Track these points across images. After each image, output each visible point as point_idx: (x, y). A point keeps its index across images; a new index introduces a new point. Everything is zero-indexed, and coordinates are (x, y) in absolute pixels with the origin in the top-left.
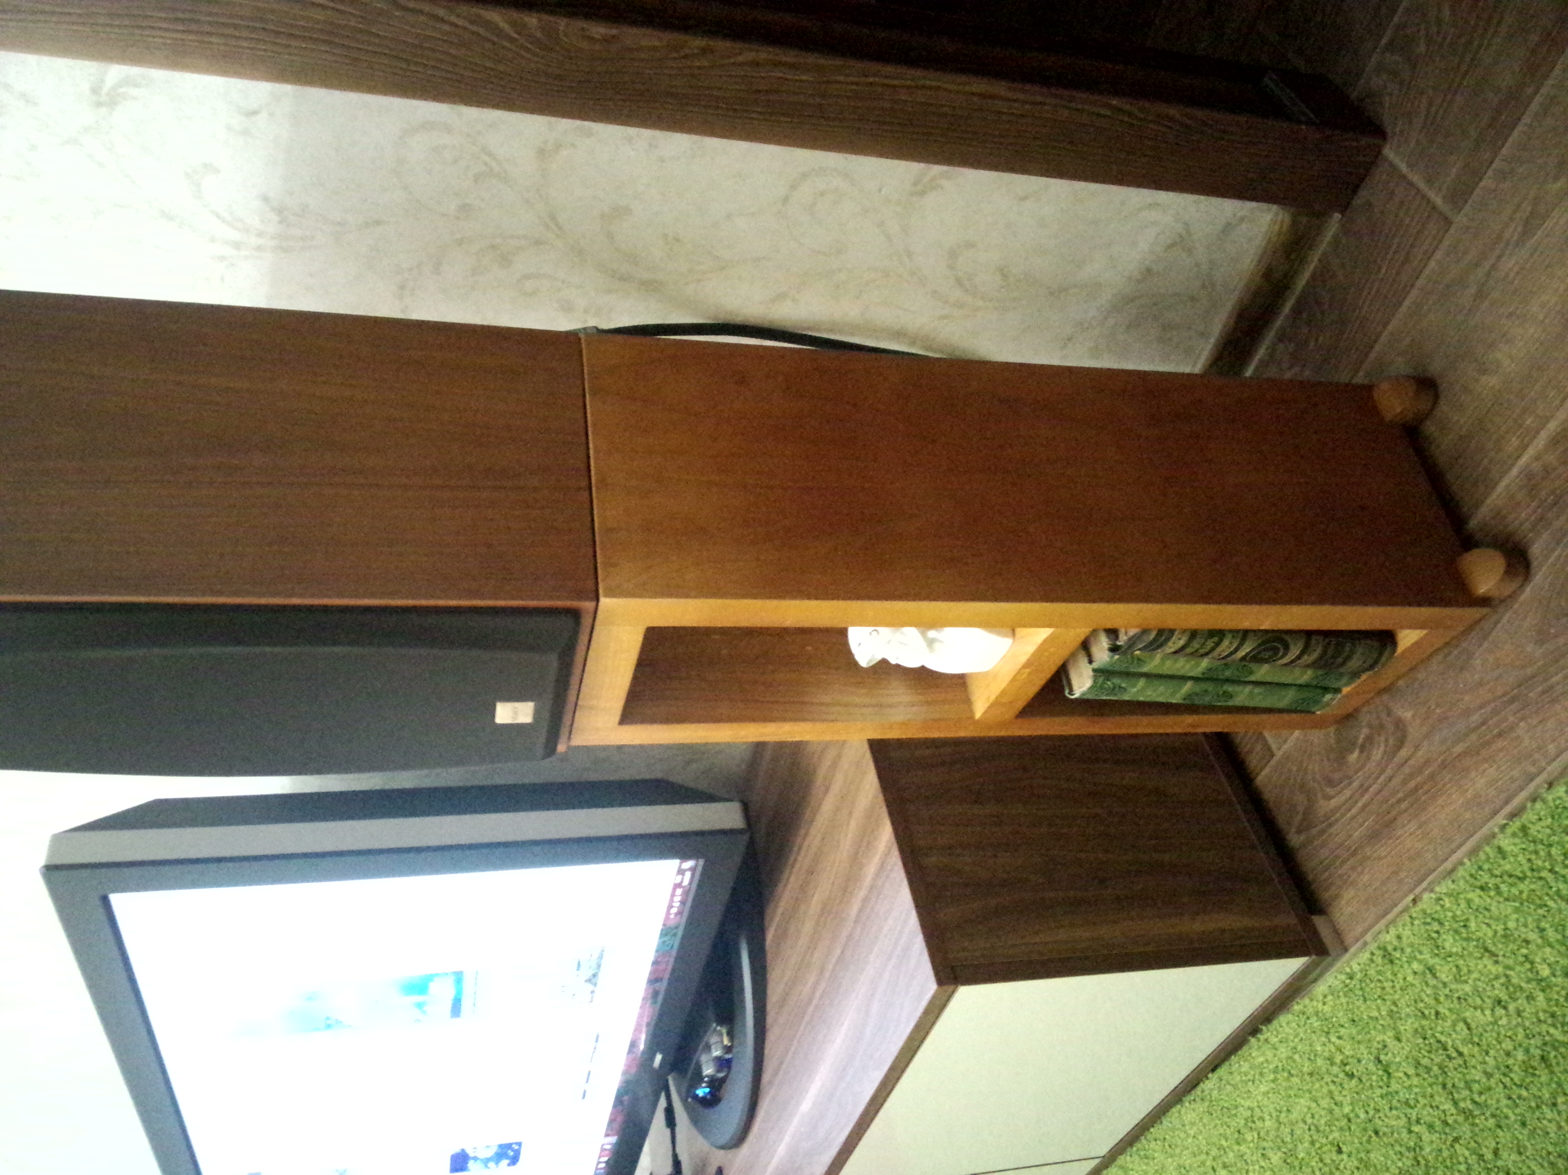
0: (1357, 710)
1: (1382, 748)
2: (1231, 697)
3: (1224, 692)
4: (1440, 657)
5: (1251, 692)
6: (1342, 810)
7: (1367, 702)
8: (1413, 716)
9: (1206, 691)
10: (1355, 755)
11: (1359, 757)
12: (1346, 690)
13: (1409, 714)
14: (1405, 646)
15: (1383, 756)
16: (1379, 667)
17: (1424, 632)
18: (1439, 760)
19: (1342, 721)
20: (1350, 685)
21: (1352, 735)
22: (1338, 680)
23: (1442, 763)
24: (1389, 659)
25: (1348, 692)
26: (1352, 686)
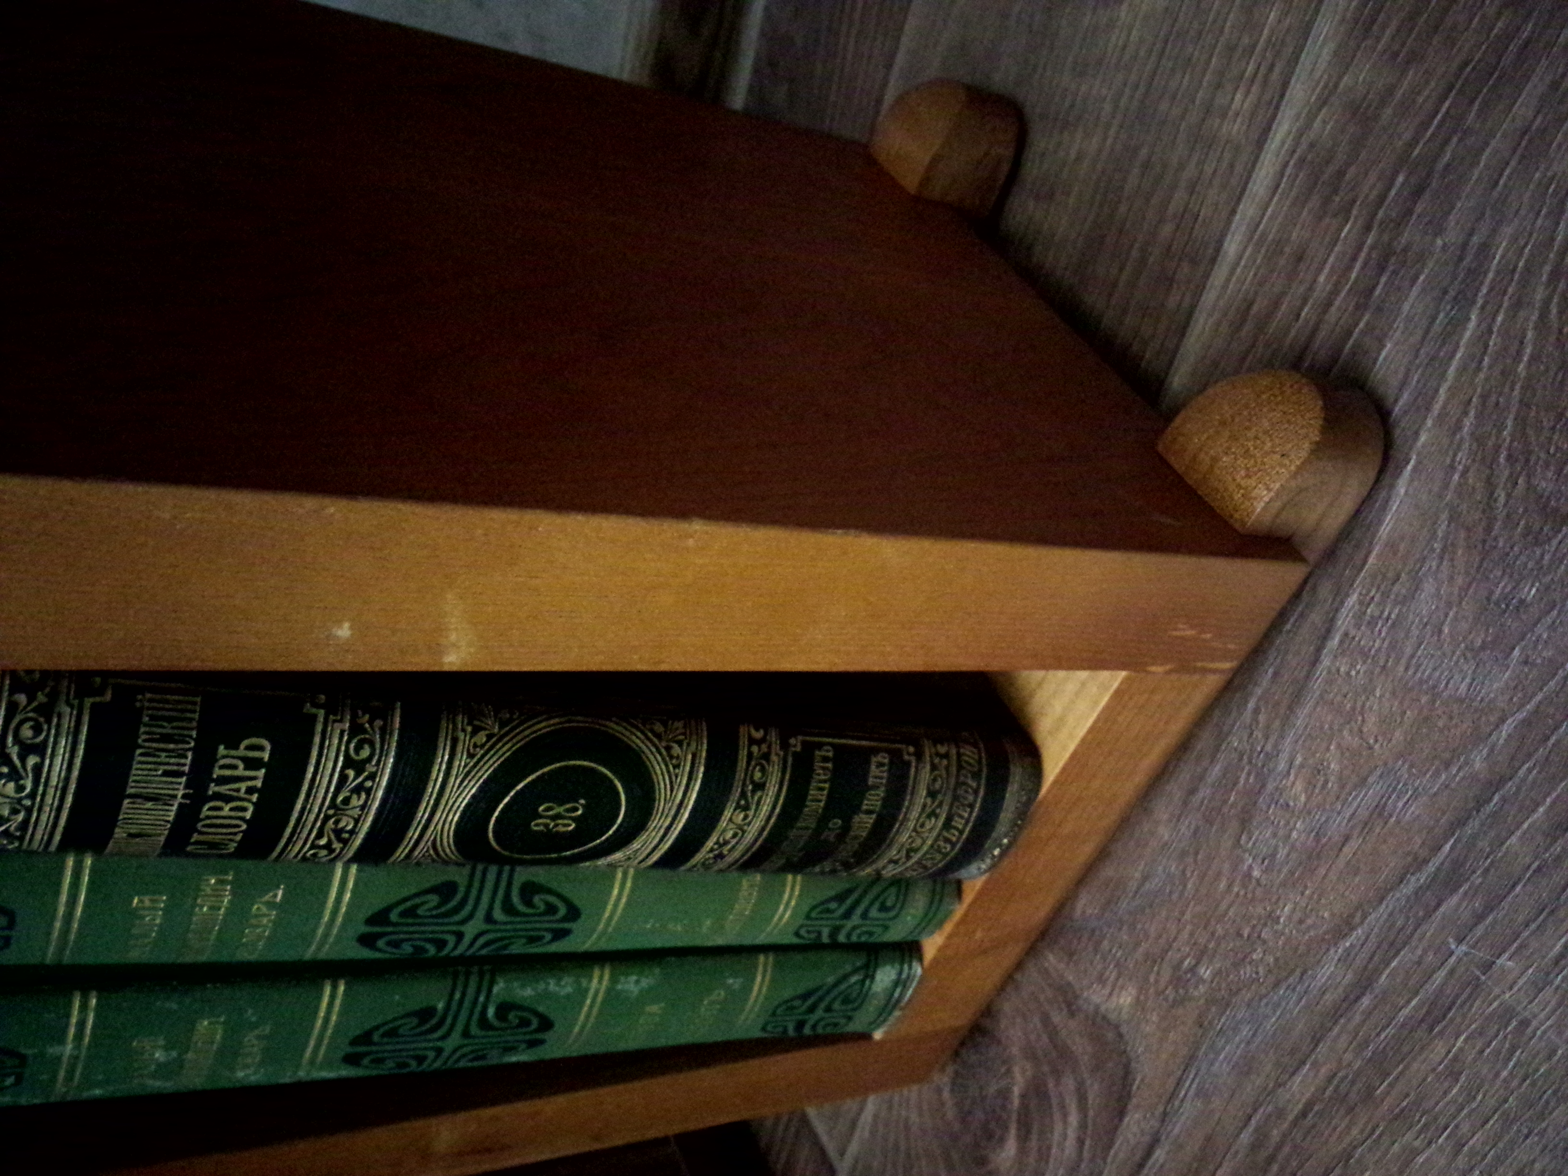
0: (988, 1011)
1: (1074, 1119)
2: (546, 1024)
3: (504, 1009)
4: (1175, 789)
5: (612, 996)
7: (1009, 980)
8: (1139, 1004)
9: (426, 1014)
10: (1011, 1147)
11: (1022, 1150)
12: (932, 945)
13: (1126, 999)
14: (1064, 748)
15: (1081, 1142)
16: (996, 852)
17: (1116, 678)
18: (1246, 1137)
19: (964, 1052)
20: (940, 924)
21: (992, 1089)
22: (892, 914)
23: (1255, 1146)
24: (1024, 814)
25: (941, 949)
26: (948, 927)
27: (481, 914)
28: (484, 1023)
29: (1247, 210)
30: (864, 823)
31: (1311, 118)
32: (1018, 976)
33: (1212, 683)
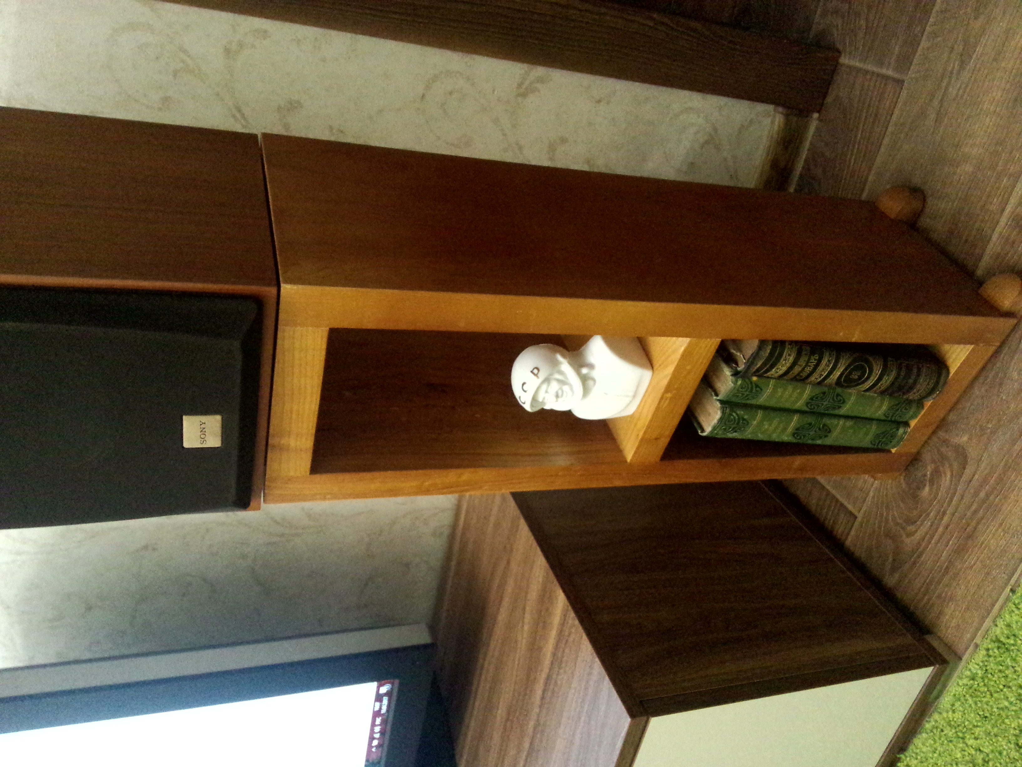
0: (918, 453)
1: (949, 475)
2: (828, 434)
3: (823, 427)
4: (981, 380)
5: (842, 428)
6: (926, 539)
8: (969, 439)
9: (810, 424)
10: (927, 489)
11: (931, 489)
12: (913, 423)
13: (965, 438)
14: (956, 365)
15: (951, 481)
16: (938, 392)
17: (970, 347)
18: (1002, 464)
19: (909, 467)
20: (917, 417)
21: (920, 474)
22: (907, 411)
23: (1006, 465)
24: (945, 383)
25: (916, 425)
26: (919, 418)
27: (828, 400)
28: (820, 429)
29: (998, 229)
30: (911, 381)
31: (1017, 208)
32: (929, 441)
33: (992, 349)
